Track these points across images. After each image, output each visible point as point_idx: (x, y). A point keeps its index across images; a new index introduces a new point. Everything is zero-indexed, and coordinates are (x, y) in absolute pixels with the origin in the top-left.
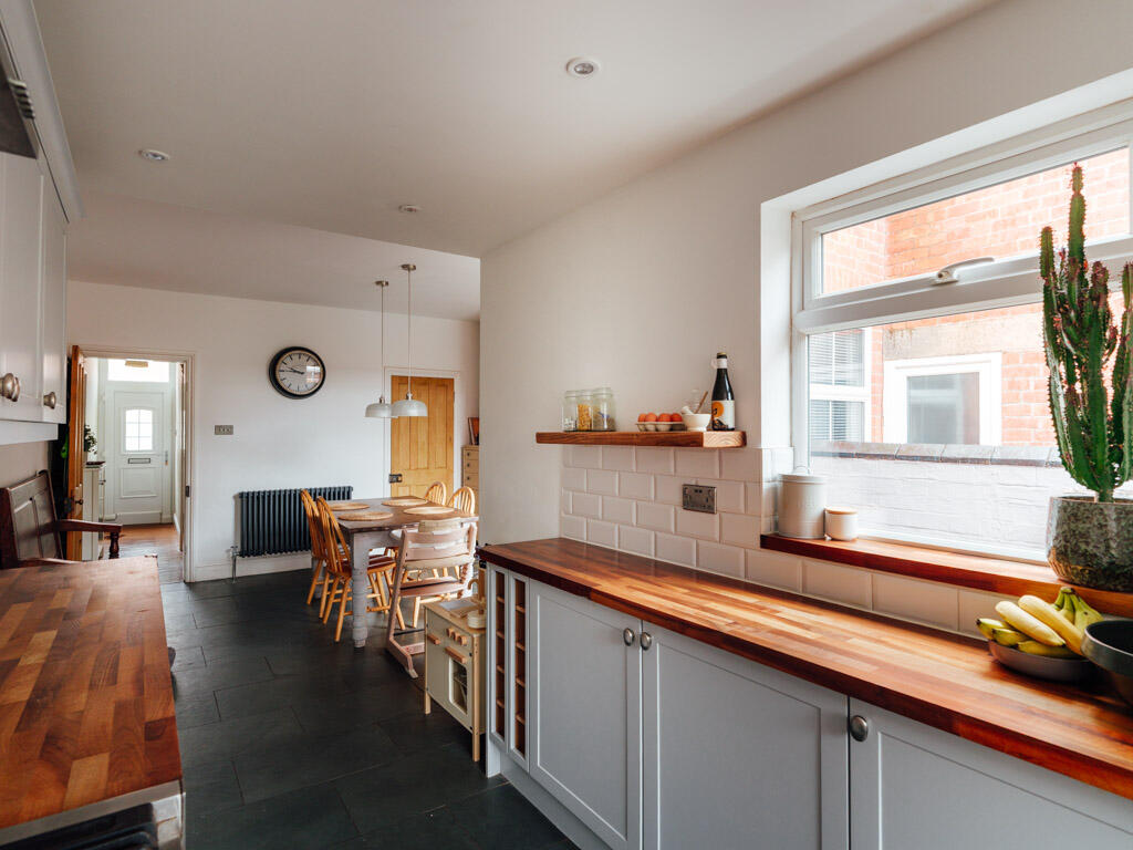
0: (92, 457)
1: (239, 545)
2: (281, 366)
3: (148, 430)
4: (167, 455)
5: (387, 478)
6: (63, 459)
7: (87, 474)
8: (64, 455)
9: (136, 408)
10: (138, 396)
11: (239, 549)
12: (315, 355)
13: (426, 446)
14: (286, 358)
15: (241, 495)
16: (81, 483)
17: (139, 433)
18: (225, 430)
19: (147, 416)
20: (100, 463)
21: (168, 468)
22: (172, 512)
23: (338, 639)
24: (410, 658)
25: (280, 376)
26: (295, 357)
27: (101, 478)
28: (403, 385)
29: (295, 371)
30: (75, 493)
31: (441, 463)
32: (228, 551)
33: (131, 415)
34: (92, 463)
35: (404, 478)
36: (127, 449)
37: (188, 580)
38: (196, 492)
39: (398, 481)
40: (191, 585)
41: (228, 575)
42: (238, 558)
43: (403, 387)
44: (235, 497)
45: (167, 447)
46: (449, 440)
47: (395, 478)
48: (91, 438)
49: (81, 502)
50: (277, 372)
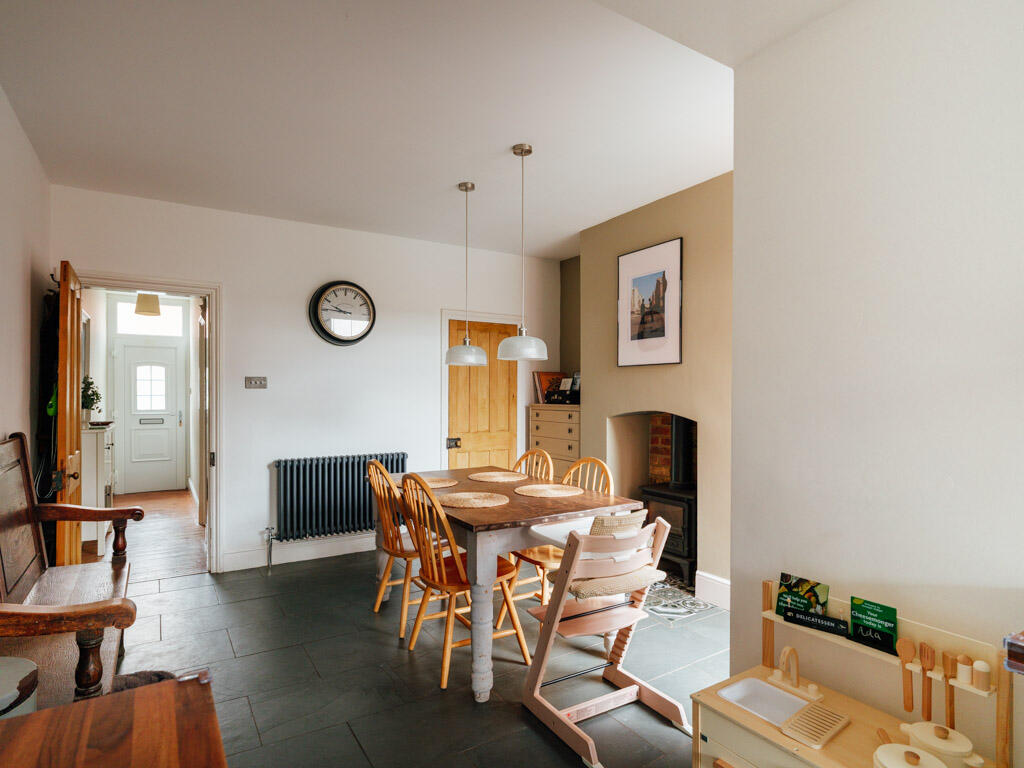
0: (97, 416)
1: (275, 526)
2: (324, 304)
3: (160, 388)
4: (181, 416)
5: (445, 443)
6: (50, 418)
7: (87, 438)
8: (51, 412)
9: (146, 364)
10: (150, 350)
11: (275, 531)
12: (362, 290)
13: (487, 406)
14: (329, 295)
15: (278, 463)
16: (79, 448)
17: (152, 391)
18: (254, 383)
19: (159, 372)
20: (107, 424)
21: (182, 430)
22: (187, 476)
23: (444, 685)
24: (591, 743)
25: (323, 316)
26: (341, 294)
27: (107, 441)
28: (463, 330)
29: (341, 311)
30: (68, 464)
31: (503, 425)
32: (262, 533)
33: (142, 372)
34: (98, 424)
35: (462, 443)
36: (139, 408)
37: (213, 571)
38: (223, 459)
39: (457, 446)
40: (217, 577)
41: (262, 562)
42: (274, 541)
43: (462, 335)
44: (269, 466)
45: (182, 407)
46: (512, 398)
47: (453, 443)
48: (95, 394)
49: (75, 476)
50: (320, 311)
